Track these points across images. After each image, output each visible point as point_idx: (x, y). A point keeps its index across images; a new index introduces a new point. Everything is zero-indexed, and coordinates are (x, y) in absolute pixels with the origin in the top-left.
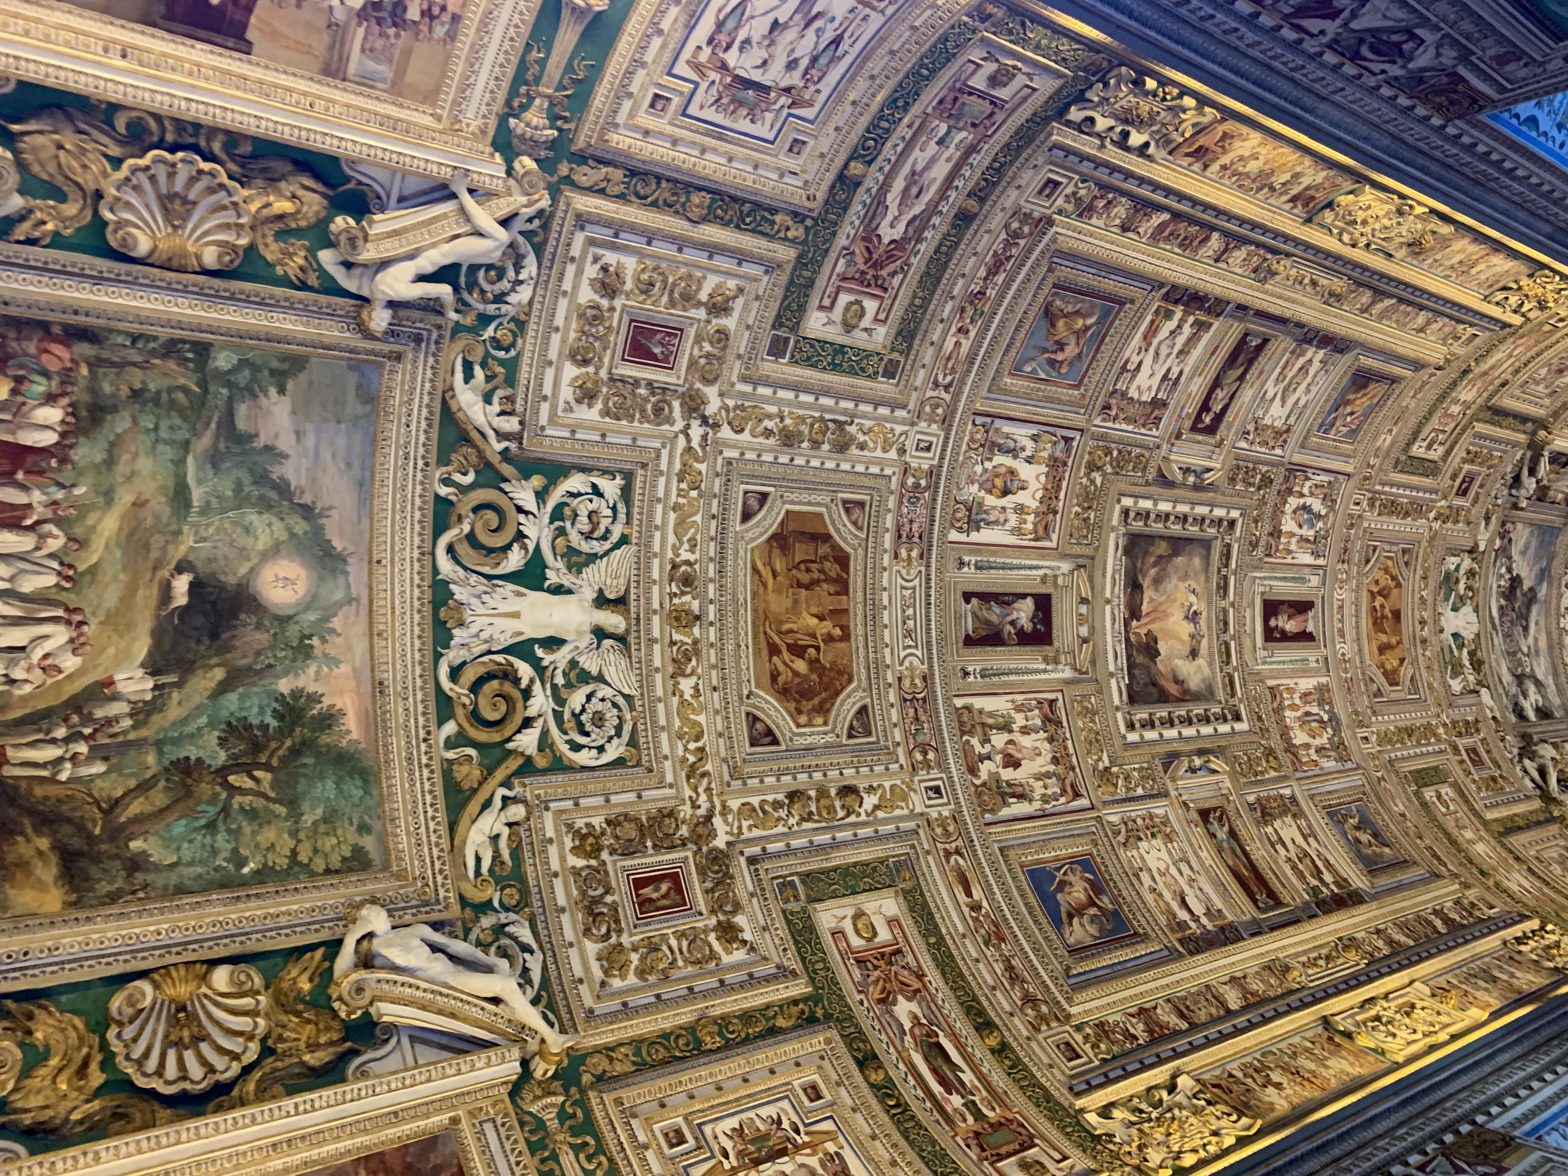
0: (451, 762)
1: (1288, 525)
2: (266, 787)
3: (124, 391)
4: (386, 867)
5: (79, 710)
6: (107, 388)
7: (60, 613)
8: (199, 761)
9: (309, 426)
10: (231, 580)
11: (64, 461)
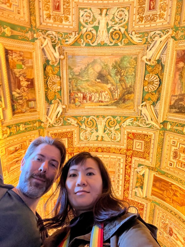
0: (124, 44)
2: (124, 71)
3: (75, 87)
4: (137, 55)
5: (112, 92)
6: (76, 89)
7: (101, 93)
8: (119, 79)
9: (77, 65)
10: (97, 74)
11: (84, 93)
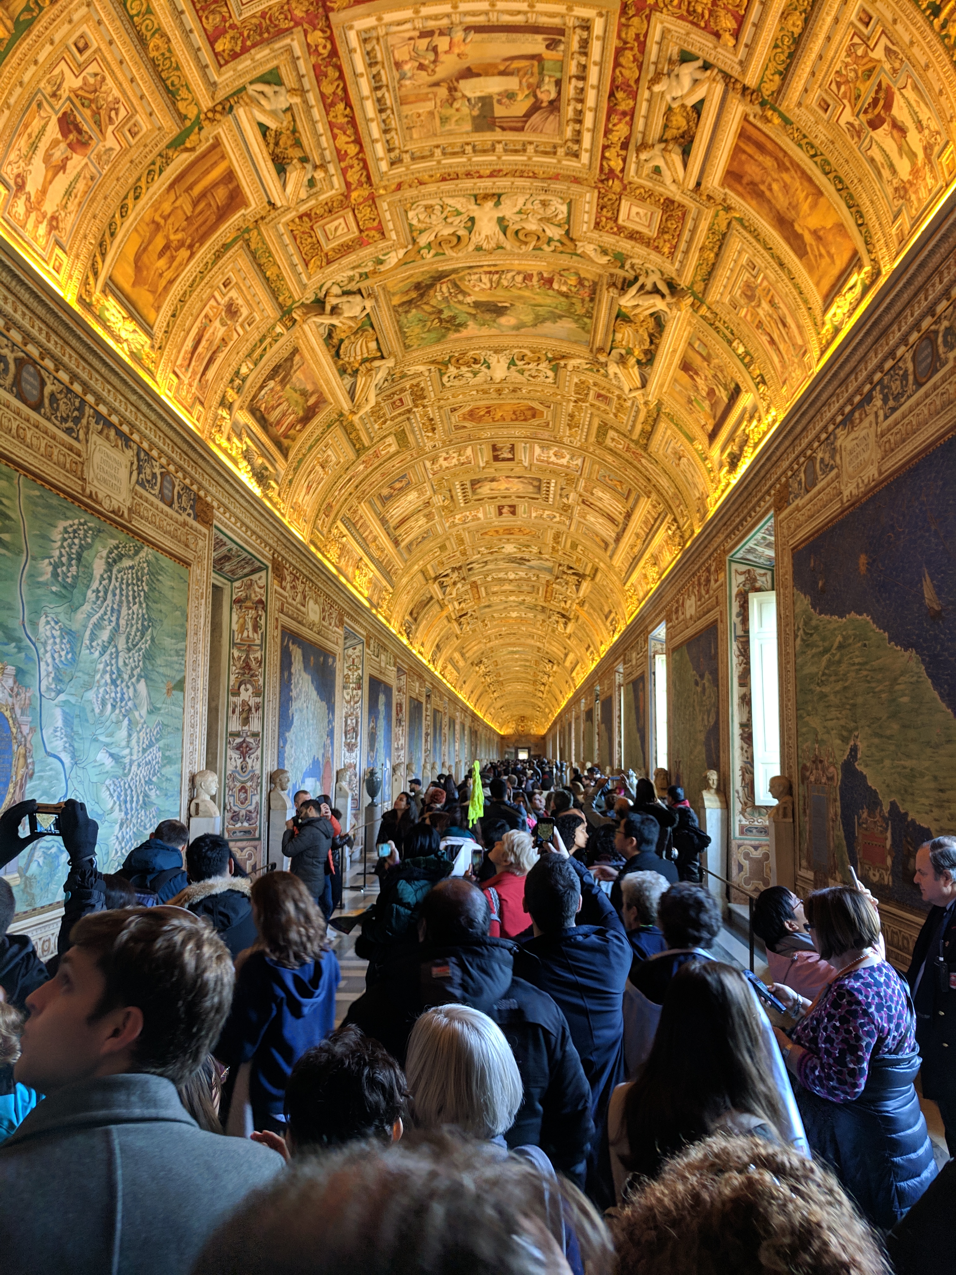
2: (434, 326)
6: (574, 300)
8: (443, 314)
9: (565, 330)
10: (508, 312)
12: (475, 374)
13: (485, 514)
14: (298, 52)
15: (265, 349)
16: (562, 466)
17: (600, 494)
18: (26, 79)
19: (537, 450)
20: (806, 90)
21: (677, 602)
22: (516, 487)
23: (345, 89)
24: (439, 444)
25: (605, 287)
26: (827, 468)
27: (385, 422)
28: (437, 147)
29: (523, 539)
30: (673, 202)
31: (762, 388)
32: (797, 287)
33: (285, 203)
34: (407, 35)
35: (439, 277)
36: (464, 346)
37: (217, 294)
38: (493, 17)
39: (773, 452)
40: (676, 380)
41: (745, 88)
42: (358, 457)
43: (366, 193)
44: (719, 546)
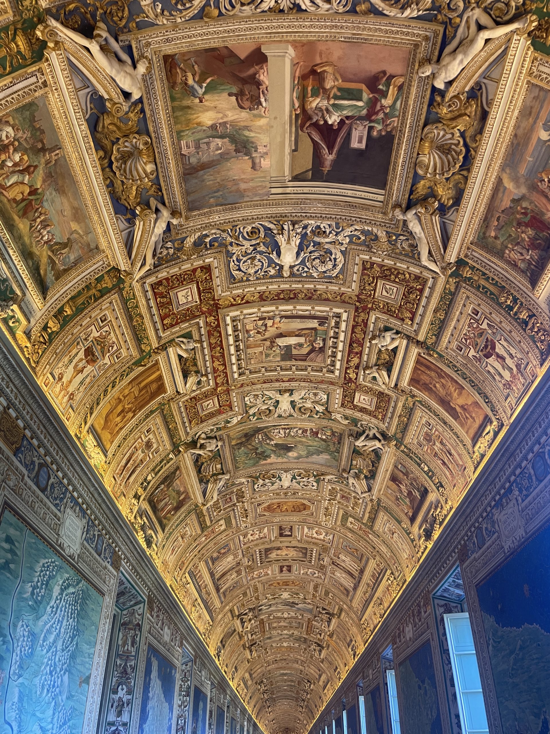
1: (310, 570)
2: (252, 457)
3: (329, 444)
8: (258, 450)
9: (324, 459)
10: (293, 450)
12: (273, 484)
13: (272, 571)
14: (202, 325)
15: (162, 467)
16: (320, 540)
17: (344, 558)
18: (75, 332)
19: (306, 530)
20: (450, 342)
21: (399, 629)
22: (292, 553)
23: (221, 341)
24: (249, 525)
25: (346, 436)
26: (491, 533)
27: (220, 511)
28: (263, 367)
29: (295, 589)
30: (383, 393)
31: (441, 489)
32: (456, 434)
33: (185, 392)
34: (253, 319)
35: (258, 430)
36: (268, 467)
37: (142, 436)
38: (294, 312)
39: (454, 526)
40: (388, 487)
41: (418, 342)
42: (203, 531)
43: (225, 388)
44: (424, 588)
